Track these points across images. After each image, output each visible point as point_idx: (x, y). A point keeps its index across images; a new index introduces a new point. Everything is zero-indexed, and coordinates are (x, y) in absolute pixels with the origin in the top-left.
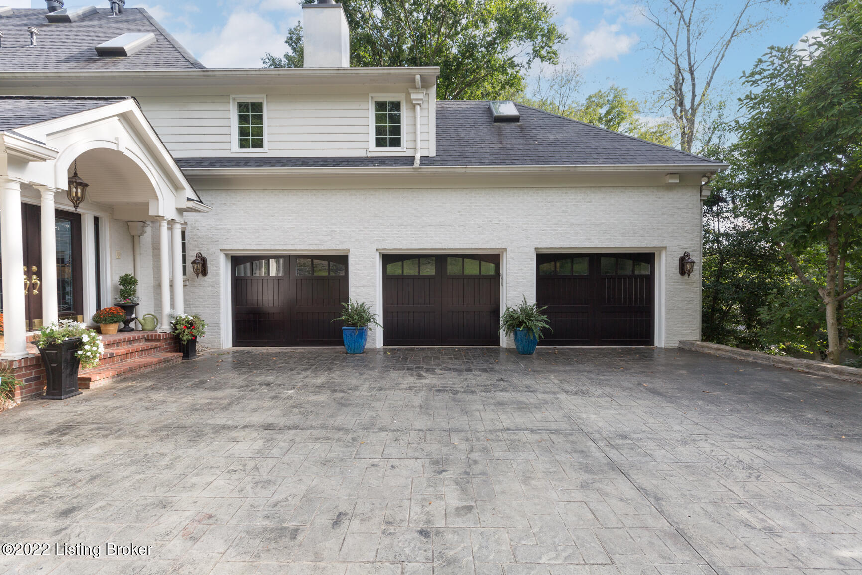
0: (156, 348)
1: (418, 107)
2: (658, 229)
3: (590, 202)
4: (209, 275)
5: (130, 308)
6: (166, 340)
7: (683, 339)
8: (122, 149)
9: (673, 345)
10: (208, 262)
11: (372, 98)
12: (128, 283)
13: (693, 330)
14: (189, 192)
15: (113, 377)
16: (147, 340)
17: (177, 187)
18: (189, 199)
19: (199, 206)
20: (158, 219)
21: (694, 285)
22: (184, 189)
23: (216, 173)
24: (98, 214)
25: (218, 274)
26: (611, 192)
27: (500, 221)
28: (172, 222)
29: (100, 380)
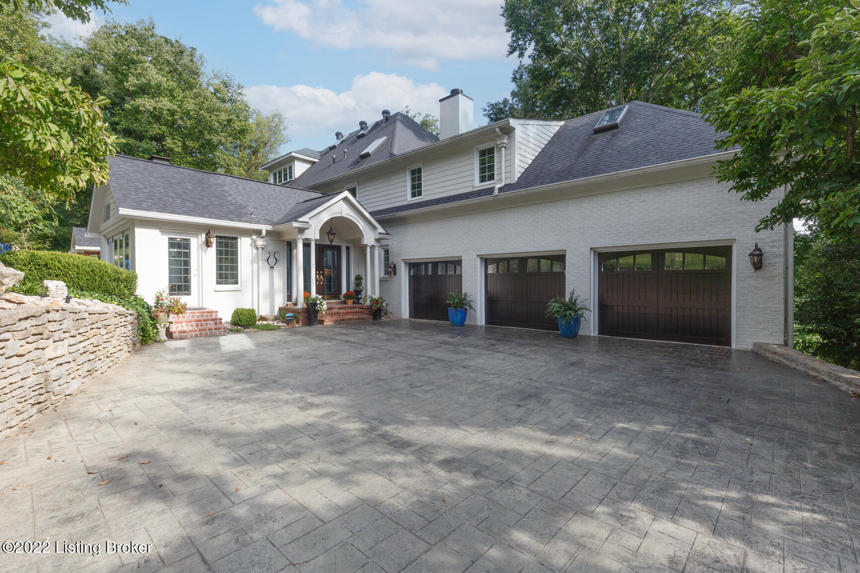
0: (361, 312)
1: (503, 149)
2: (723, 220)
3: (644, 201)
4: (397, 275)
5: (358, 292)
6: (367, 309)
7: (759, 341)
8: (344, 215)
9: (746, 347)
10: (397, 268)
11: (477, 149)
12: (358, 279)
13: (773, 332)
14: (380, 229)
15: (334, 321)
16: (360, 309)
17: (375, 228)
18: (380, 233)
19: (386, 237)
20: (365, 246)
21: (776, 281)
22: (377, 228)
23: (400, 215)
24: (348, 245)
25: (400, 274)
26: (667, 189)
27: (561, 227)
28: (372, 247)
29: (328, 322)
